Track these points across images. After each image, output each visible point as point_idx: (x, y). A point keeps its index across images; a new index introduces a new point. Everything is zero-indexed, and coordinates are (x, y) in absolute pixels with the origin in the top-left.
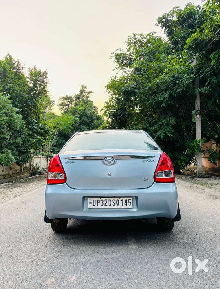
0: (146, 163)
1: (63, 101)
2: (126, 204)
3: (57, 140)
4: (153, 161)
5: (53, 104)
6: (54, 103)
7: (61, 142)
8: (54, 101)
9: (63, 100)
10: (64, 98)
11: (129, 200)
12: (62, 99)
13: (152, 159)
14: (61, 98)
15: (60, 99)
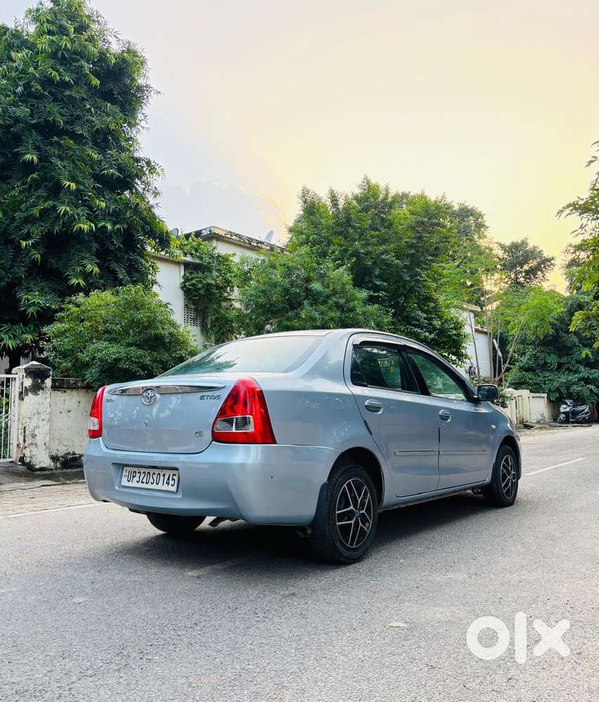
0: (205, 401)
1: (574, 255)
2: (168, 484)
3: (535, 355)
4: (218, 397)
5: (552, 264)
6: (552, 262)
7: (545, 360)
8: (553, 259)
9: (575, 252)
10: (575, 246)
11: (173, 475)
12: (572, 251)
13: (216, 393)
14: (569, 248)
15: (567, 251)
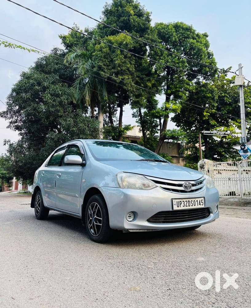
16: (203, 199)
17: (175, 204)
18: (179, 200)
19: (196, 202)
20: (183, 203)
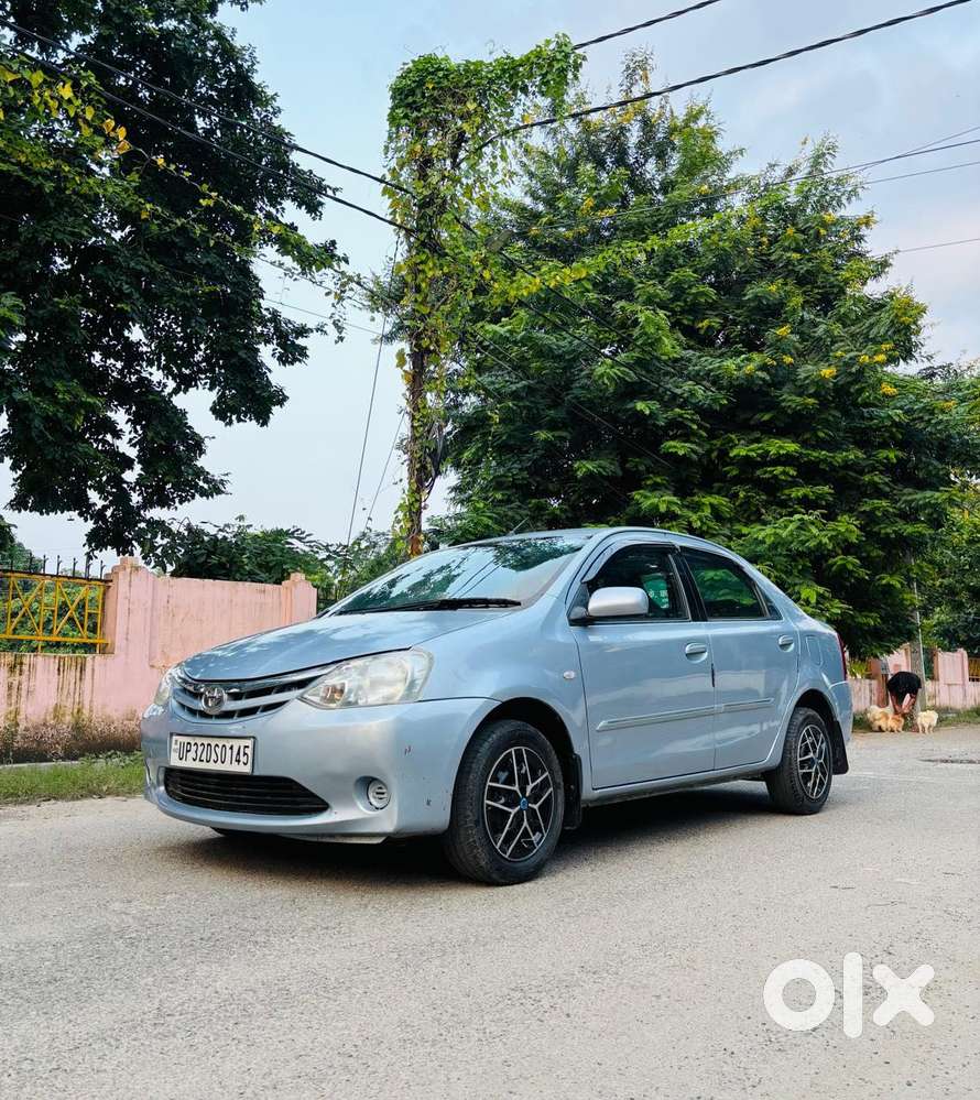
16: (249, 743)
17: (175, 750)
18: (186, 740)
19: (229, 752)
20: (194, 748)
